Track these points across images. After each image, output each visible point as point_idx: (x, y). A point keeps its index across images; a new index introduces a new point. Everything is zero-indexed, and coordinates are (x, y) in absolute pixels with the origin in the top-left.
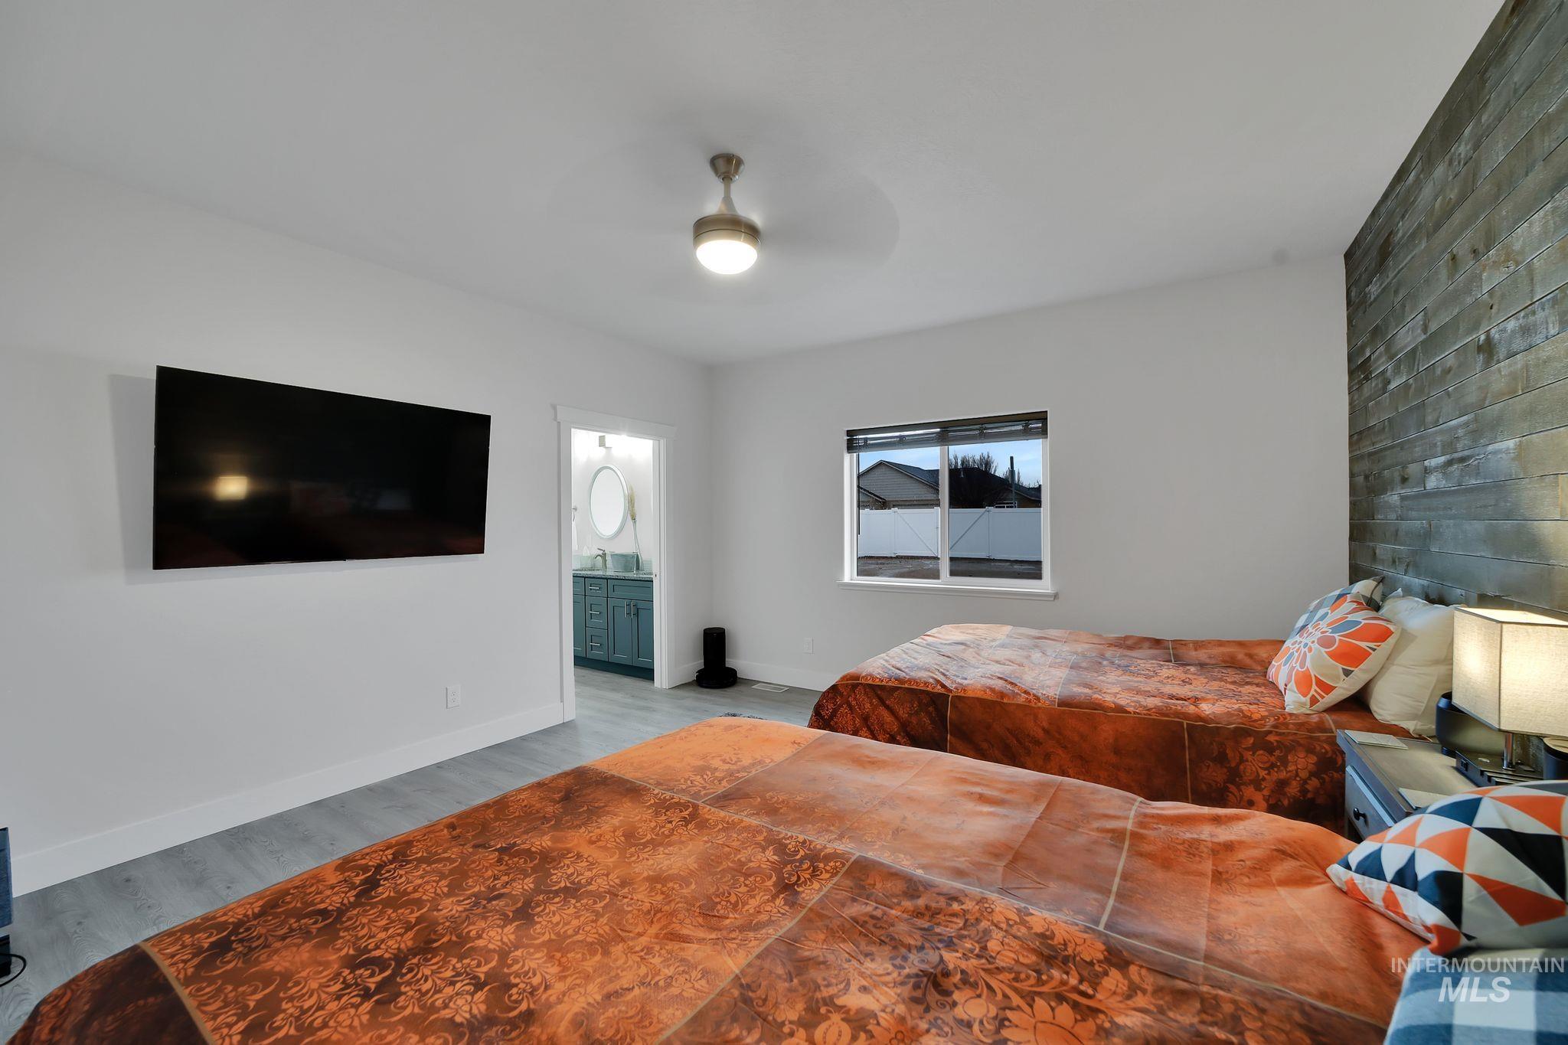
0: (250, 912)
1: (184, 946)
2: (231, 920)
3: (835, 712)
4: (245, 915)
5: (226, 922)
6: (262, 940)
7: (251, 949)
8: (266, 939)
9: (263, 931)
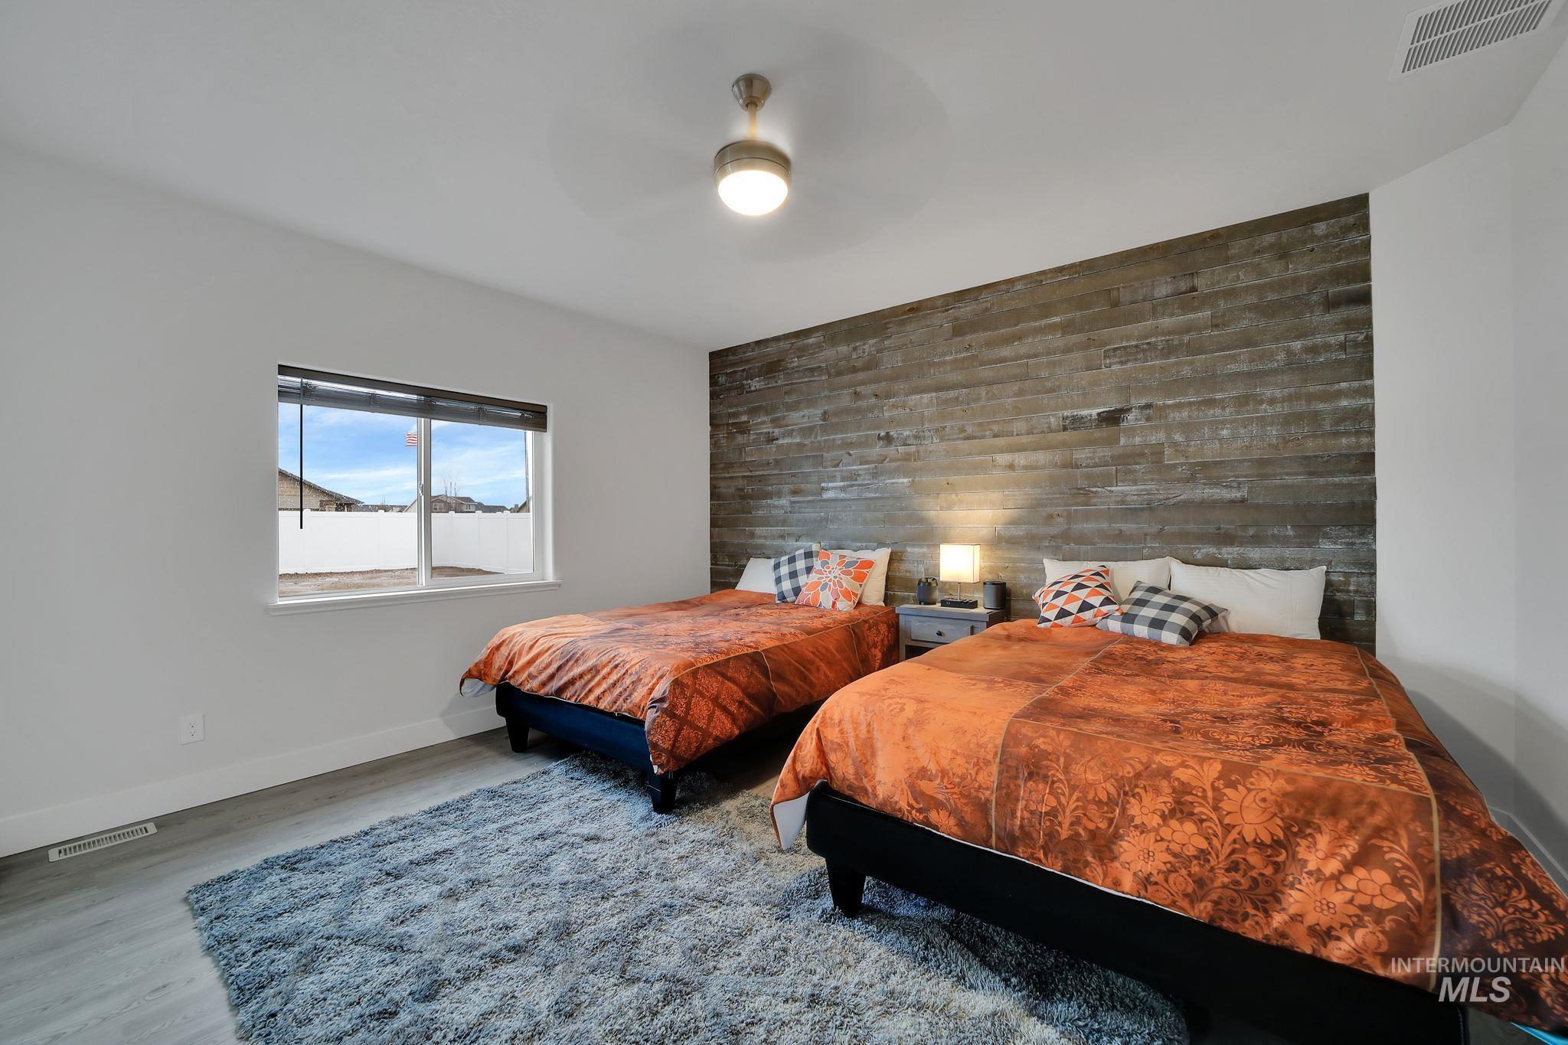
0: (1352, 766)
1: (1405, 773)
2: (1368, 769)
3: (688, 704)
4: (1356, 766)
5: (1371, 769)
6: (1356, 753)
7: (1366, 752)
8: (1353, 752)
9: (1352, 757)
